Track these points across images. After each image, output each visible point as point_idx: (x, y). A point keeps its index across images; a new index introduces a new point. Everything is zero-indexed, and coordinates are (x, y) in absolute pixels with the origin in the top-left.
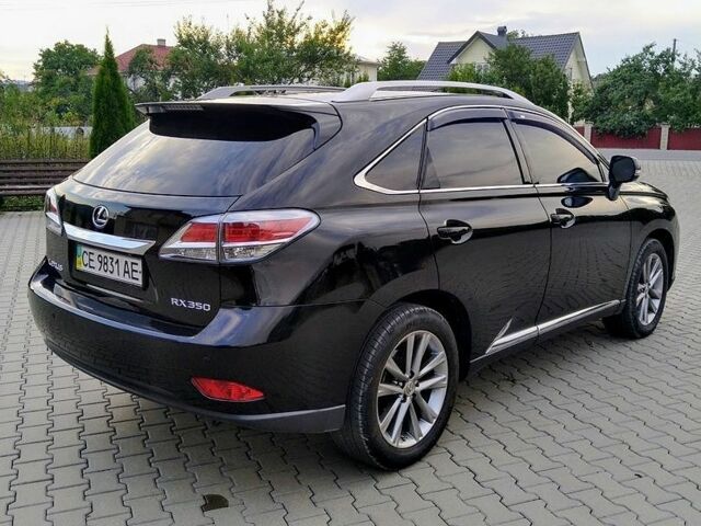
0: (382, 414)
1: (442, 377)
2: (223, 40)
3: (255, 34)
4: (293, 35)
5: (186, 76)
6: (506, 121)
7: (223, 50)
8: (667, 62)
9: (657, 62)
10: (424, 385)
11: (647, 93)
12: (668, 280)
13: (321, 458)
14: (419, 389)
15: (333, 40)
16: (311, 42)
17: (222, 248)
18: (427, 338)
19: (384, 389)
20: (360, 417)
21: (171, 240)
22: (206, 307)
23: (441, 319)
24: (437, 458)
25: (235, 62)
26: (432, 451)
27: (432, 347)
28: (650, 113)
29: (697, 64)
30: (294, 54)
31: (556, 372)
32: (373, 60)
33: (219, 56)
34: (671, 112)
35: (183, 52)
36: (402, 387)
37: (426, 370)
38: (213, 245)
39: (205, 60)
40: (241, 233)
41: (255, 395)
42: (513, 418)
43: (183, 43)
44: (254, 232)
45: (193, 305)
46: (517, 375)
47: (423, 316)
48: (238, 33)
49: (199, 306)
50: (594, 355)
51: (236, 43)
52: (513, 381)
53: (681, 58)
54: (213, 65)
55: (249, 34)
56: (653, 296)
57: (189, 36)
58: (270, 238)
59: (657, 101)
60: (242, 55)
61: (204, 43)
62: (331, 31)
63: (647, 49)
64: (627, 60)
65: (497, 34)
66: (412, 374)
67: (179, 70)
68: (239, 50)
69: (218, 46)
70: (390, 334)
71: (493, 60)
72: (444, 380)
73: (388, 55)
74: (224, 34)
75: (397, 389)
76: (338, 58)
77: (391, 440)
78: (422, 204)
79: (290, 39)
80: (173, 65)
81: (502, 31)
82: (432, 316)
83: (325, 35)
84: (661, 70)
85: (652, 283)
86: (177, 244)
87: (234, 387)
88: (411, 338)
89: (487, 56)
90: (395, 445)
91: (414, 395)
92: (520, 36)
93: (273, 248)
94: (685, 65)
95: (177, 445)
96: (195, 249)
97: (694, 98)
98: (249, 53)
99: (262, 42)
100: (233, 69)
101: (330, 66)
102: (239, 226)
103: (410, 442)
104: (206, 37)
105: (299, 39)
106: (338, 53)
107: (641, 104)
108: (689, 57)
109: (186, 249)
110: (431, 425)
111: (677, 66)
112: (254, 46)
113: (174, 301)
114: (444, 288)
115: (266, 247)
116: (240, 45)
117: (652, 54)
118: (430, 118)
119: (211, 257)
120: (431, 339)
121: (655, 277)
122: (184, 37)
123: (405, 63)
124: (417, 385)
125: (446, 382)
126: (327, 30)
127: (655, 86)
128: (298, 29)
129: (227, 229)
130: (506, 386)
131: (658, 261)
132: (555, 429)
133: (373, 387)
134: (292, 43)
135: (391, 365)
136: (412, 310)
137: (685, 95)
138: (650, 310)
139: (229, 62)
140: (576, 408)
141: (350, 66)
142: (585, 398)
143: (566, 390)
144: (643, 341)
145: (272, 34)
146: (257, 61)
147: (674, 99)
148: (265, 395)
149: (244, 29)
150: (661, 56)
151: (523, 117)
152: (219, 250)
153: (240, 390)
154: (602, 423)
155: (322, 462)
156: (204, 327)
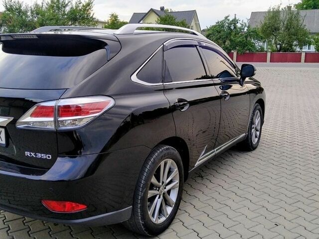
0: (150, 207)
1: (177, 181)
2: (29, 9)
3: (45, 6)
4: (65, 7)
5: (10, 26)
6: (198, 47)
7: (29, 14)
8: (235, 24)
9: (231, 24)
10: (168, 188)
11: (227, 37)
12: (262, 122)
13: (114, 233)
14: (166, 190)
15: (85, 10)
16: (74, 11)
17: (58, 121)
18: (170, 162)
19: (151, 193)
20: (139, 211)
21: (24, 116)
22: (49, 157)
23: (176, 152)
24: (176, 226)
25: (36, 19)
26: (173, 222)
27: (172, 167)
28: (228, 46)
29: (247, 24)
30: (66, 16)
31: (220, 171)
32: (103, 20)
33: (27, 16)
34: (237, 45)
35: (8, 14)
36: (158, 191)
37: (169, 179)
38: (52, 119)
39: (20, 18)
40: (69, 111)
41: (82, 208)
42: (208, 198)
43: (8, 10)
44: (78, 110)
45: (39, 156)
46: (203, 174)
47: (168, 151)
48: (37, 5)
49: (44, 156)
50: (234, 160)
51: (36, 10)
52: (202, 177)
53: (241, 22)
54: (24, 21)
55: (42, 6)
56: (257, 130)
57: (11, 6)
58: (88, 113)
59: (231, 40)
60: (39, 16)
61: (19, 10)
62: (83, 6)
63: (226, 18)
64: (218, 22)
65: (160, 10)
66: (163, 182)
67: (6, 23)
68: (37, 14)
69: (26, 12)
70: (153, 163)
71: (159, 22)
72: (177, 183)
73: (110, 19)
74: (30, 6)
75: (156, 192)
76: (87, 19)
77: (154, 220)
78: (165, 90)
79: (63, 9)
80: (3, 21)
81: (162, 9)
82: (172, 151)
83: (80, 8)
84: (232, 28)
85: (256, 124)
86: (28, 119)
87: (67, 204)
88: (162, 163)
89: (157, 20)
90: (156, 223)
91: (164, 194)
92: (170, 11)
93: (89, 120)
94: (242, 25)
95: (28, 232)
96: (39, 122)
97: (246, 39)
98: (43, 15)
99: (49, 10)
100: (35, 23)
101: (84, 23)
102: (68, 107)
103: (163, 219)
104: (20, 7)
105: (68, 9)
106: (87, 16)
107: (224, 42)
108: (244, 22)
109: (34, 122)
110: (172, 208)
111: (239, 25)
112: (45, 12)
113: (27, 153)
114: (177, 136)
115: (85, 119)
116: (37, 11)
117: (228, 20)
118: (164, 44)
119: (52, 127)
120: (172, 163)
121: (257, 121)
122: (8, 6)
123: (118, 22)
124: (165, 188)
125: (178, 184)
126: (81, 5)
127: (230, 34)
128: (67, 5)
129: (60, 109)
130: (199, 180)
131: (259, 113)
132: (229, 202)
133: (146, 193)
134: (64, 11)
135: (154, 180)
136: (163, 149)
137: (243, 38)
138: (256, 137)
139: (32, 20)
140: (235, 189)
141: (93, 23)
142: (237, 184)
143: (228, 180)
144: (254, 152)
145: (54, 6)
146: (47, 19)
147: (238, 40)
148: (88, 207)
149: (40, 3)
150: (232, 21)
151: (204, 45)
152: (56, 122)
153: (72, 205)
154: (250, 197)
155: (114, 235)
156: (49, 169)
